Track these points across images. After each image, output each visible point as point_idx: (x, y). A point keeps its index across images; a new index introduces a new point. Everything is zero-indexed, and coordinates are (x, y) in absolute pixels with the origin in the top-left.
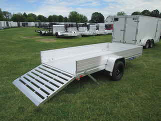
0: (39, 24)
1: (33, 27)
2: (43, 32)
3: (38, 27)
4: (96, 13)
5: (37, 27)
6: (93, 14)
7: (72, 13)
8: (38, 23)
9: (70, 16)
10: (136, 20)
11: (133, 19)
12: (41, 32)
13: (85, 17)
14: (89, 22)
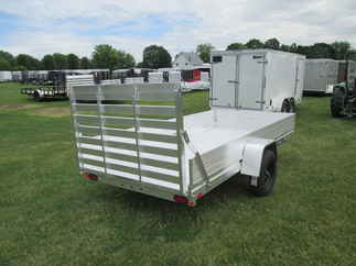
0: (24, 76)
1: (9, 81)
2: (41, 93)
3: (22, 82)
4: (154, 47)
5: (19, 81)
6: (147, 49)
7: (100, 48)
8: (19, 72)
9: (96, 56)
10: (261, 60)
11: (254, 57)
12: (36, 94)
13: (128, 55)
14: (138, 67)
